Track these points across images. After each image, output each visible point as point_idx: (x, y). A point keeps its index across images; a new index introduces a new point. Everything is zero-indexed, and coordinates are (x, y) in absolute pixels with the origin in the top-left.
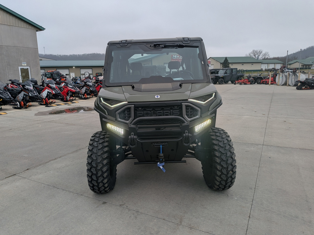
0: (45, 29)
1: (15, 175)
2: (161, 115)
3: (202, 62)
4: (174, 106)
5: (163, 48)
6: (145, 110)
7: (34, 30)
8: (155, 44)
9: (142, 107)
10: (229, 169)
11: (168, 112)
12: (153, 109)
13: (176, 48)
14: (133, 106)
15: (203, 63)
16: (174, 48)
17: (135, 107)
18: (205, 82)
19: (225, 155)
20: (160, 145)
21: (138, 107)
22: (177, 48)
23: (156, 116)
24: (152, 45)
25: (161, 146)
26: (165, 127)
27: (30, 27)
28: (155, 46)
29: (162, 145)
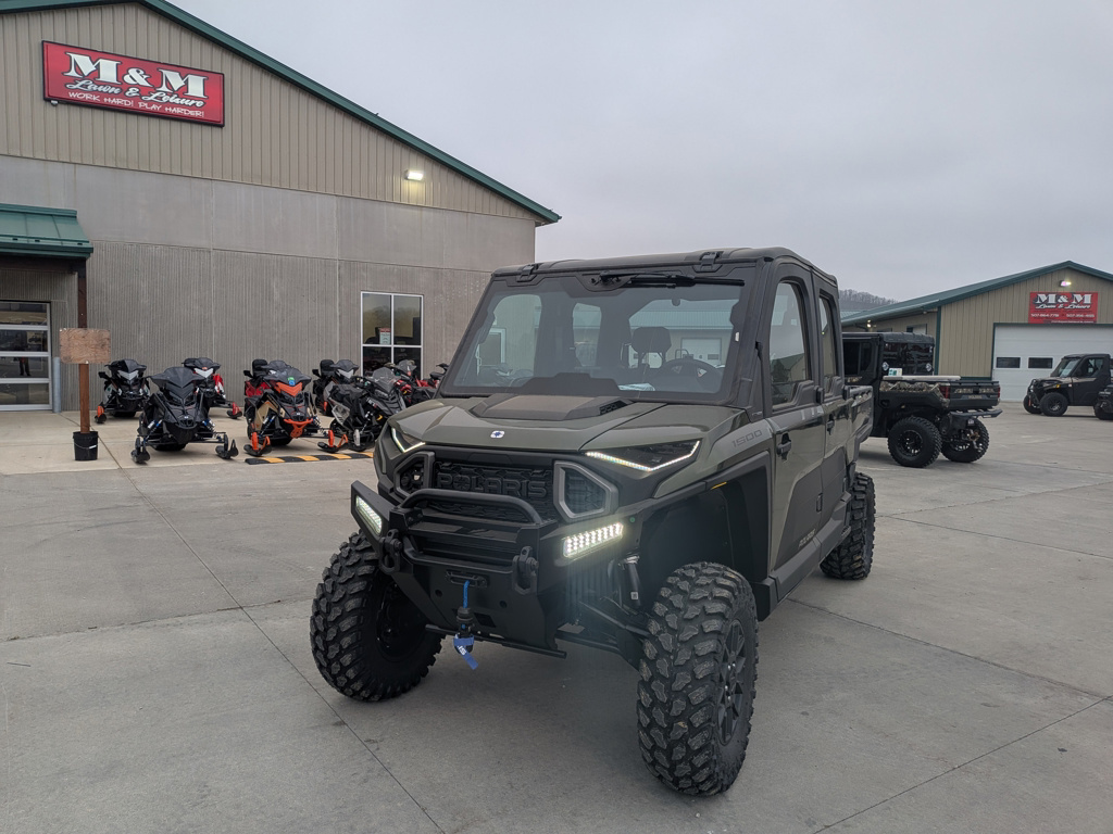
0: (560, 218)
1: (241, 608)
2: (495, 492)
3: (737, 334)
4: (533, 467)
5: (626, 286)
6: (458, 470)
7: (533, 220)
8: (603, 273)
9: (453, 461)
10: (674, 712)
11: (512, 485)
12: (478, 470)
13: (669, 287)
14: (431, 454)
15: (737, 339)
16: (665, 286)
17: (436, 458)
18: (719, 402)
19: (672, 657)
20: (464, 581)
21: (444, 460)
22: (674, 287)
23: (484, 492)
24: (597, 278)
25: (466, 585)
26: (488, 528)
27: (520, 214)
28: (605, 279)
29: (471, 582)
